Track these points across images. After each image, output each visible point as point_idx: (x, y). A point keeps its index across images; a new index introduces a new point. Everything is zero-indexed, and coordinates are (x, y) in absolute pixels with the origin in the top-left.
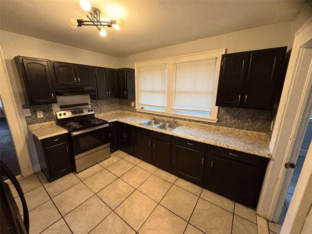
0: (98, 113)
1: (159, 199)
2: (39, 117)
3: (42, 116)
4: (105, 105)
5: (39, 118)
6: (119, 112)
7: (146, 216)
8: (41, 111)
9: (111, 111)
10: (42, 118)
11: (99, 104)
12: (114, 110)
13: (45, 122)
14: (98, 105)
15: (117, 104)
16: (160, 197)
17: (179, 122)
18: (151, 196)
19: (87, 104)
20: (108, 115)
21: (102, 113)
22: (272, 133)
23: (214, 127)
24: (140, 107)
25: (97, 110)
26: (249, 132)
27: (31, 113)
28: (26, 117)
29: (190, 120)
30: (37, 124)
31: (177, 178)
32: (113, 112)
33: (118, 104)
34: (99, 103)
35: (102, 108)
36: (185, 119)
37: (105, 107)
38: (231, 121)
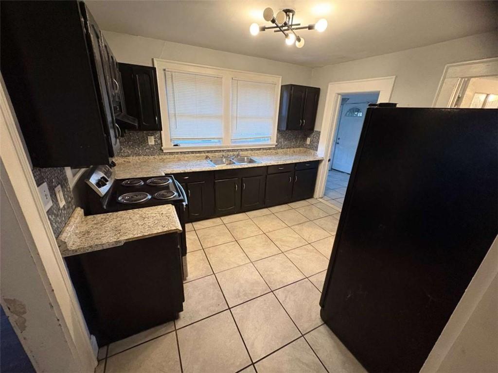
2: (61, 205)
3: (64, 201)
5: (62, 209)
8: (57, 184)
10: (64, 207)
22: (320, 135)
23: (274, 151)
24: (172, 144)
26: (295, 150)
27: (50, 196)
38: (284, 142)
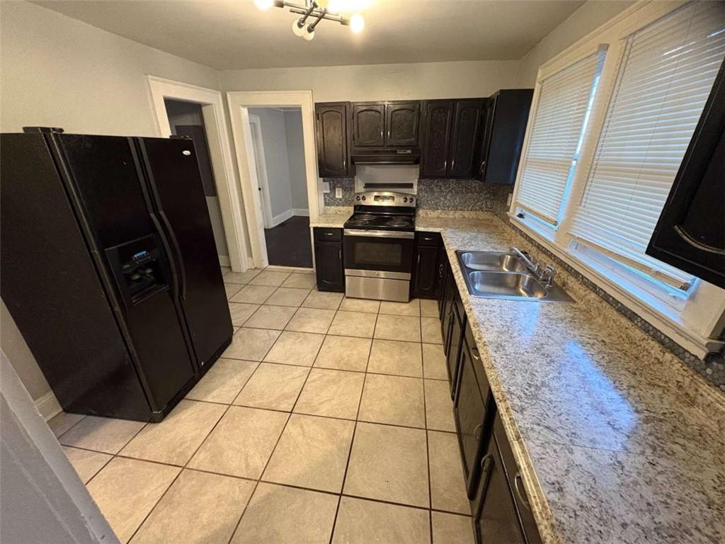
0: (430, 209)
1: (368, 418)
2: (337, 197)
3: (341, 197)
4: (450, 194)
5: (338, 199)
6: (483, 215)
7: (323, 411)
8: (341, 187)
9: (461, 210)
10: (341, 199)
11: (435, 189)
12: (471, 210)
13: (343, 206)
14: (432, 191)
15: (485, 194)
16: (374, 417)
17: (572, 290)
18: (366, 402)
19: (411, 186)
20: (450, 216)
21: (437, 209)
24: (518, 212)
25: (427, 201)
27: (330, 189)
28: (325, 194)
29: (606, 298)
30: (333, 207)
31: (455, 431)
32: (466, 214)
33: (489, 195)
34: (437, 186)
35: (442, 199)
36: (594, 288)
37: (448, 198)
